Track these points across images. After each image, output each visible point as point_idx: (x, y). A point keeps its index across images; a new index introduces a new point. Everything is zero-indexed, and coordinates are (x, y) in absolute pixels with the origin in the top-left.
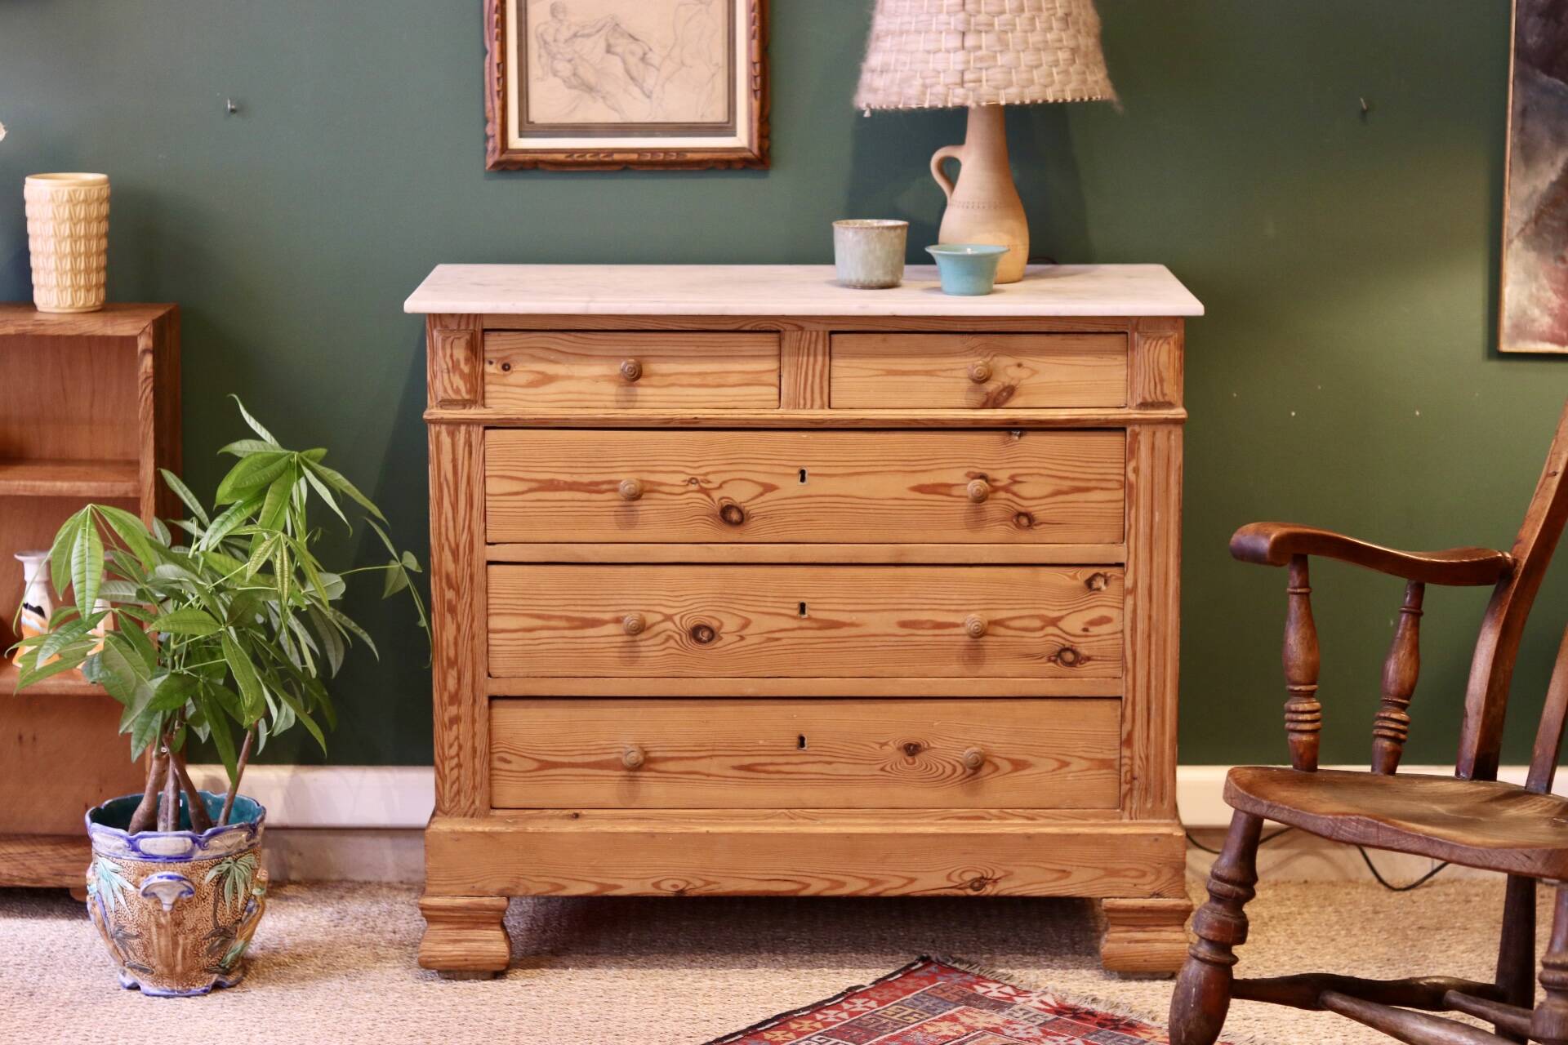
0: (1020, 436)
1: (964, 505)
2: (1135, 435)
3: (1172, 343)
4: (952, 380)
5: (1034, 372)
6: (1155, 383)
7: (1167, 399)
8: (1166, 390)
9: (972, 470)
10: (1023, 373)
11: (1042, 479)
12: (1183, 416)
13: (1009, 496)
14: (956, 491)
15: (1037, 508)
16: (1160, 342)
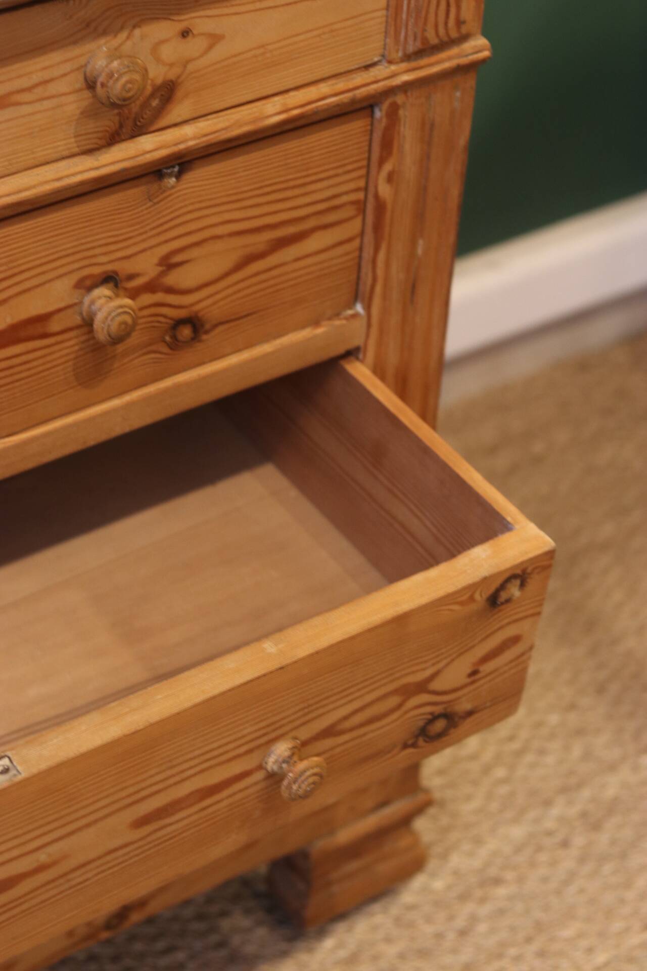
0: (178, 176)
1: (71, 344)
2: (393, 114)
4: (47, 104)
5: (215, 39)
8: (464, 14)
9: (86, 272)
10: (193, 46)
11: (219, 246)
12: (486, 54)
13: (159, 297)
14: (55, 326)
15: (209, 301)
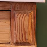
3: (30, 16)
6: (22, 34)
7: (27, 41)
8: (27, 37)
16: (25, 15)
